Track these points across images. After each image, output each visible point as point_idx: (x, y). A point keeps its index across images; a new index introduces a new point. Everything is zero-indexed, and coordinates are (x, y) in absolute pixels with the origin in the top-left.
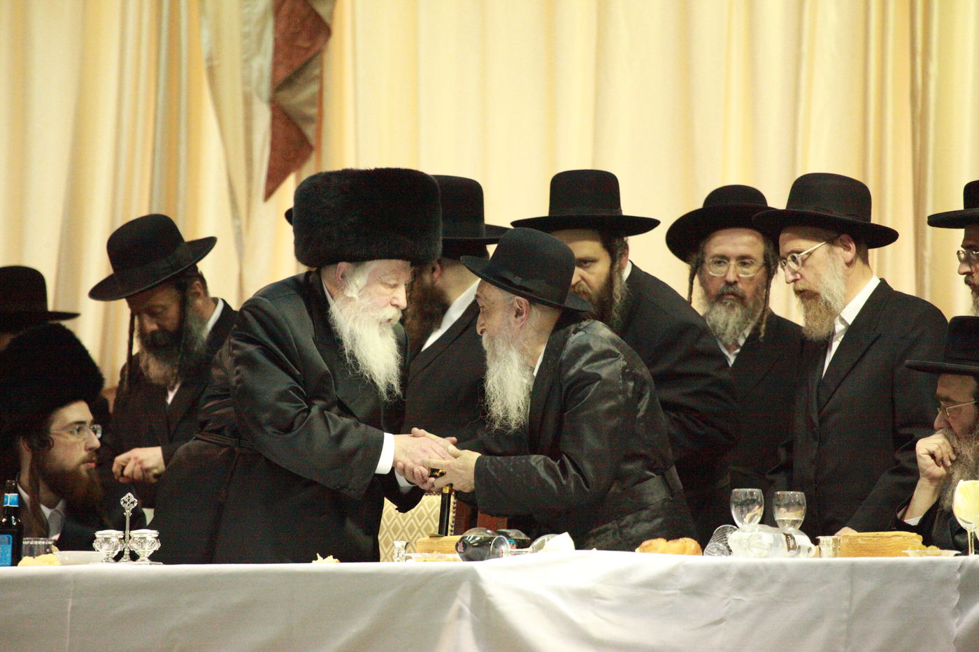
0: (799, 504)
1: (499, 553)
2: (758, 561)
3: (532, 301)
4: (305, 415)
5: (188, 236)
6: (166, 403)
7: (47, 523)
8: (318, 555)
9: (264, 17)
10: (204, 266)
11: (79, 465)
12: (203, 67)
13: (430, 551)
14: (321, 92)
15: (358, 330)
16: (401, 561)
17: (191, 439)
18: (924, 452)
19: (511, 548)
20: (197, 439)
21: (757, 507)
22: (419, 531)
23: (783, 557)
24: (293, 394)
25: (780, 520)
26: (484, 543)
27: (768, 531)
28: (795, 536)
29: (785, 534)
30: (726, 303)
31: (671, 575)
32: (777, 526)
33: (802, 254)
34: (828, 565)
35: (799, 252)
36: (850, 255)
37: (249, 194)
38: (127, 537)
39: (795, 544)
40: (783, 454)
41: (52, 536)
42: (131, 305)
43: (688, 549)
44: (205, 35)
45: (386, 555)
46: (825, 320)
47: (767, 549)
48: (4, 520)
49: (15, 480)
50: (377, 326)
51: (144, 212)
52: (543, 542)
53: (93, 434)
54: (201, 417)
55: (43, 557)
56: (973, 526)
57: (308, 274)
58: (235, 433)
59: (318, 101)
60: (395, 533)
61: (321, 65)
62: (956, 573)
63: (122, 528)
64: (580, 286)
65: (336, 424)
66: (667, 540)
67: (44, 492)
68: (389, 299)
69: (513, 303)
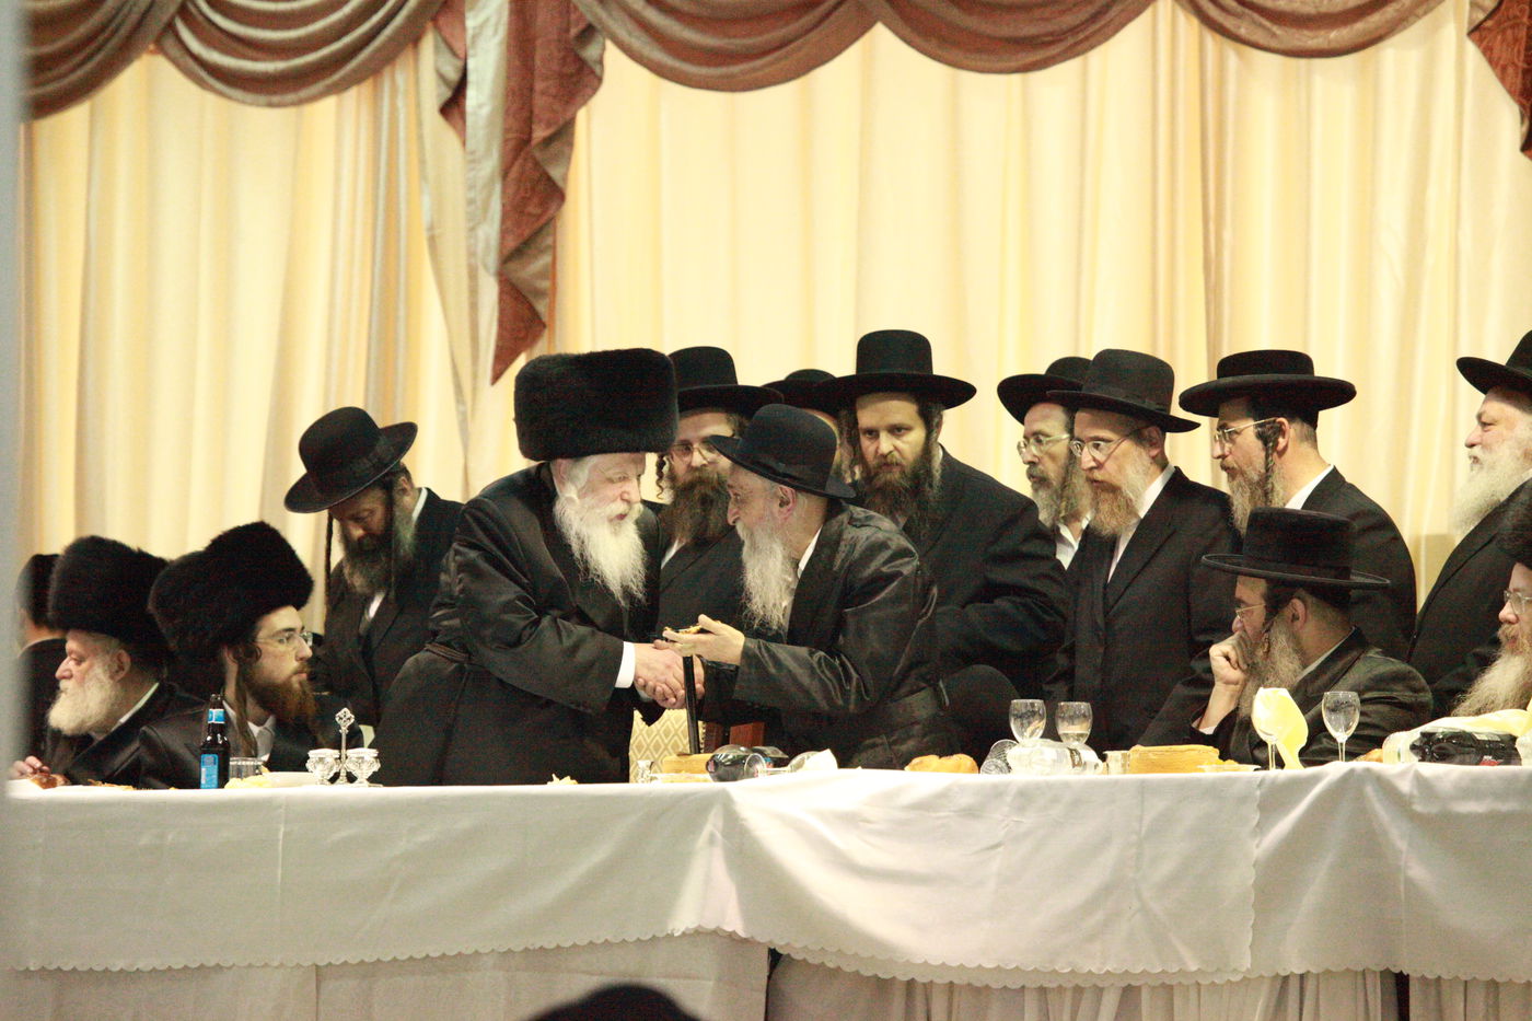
0: (1084, 716)
1: (753, 773)
2: (1040, 778)
3: (798, 489)
4: (535, 626)
7: (255, 741)
8: (554, 775)
9: (491, 181)
11: (290, 677)
12: (424, 236)
13: (678, 771)
14: (553, 264)
16: (646, 783)
17: (421, 650)
18: (1219, 656)
19: (768, 767)
20: (427, 650)
21: (1039, 719)
23: (1067, 774)
24: (521, 604)
25: (1064, 734)
26: (737, 762)
27: (1049, 746)
28: (1080, 751)
29: (1069, 749)
31: (944, 795)
32: (1060, 740)
33: (1109, 443)
34: (1116, 782)
37: (475, 376)
38: (343, 756)
39: (1080, 759)
41: (262, 756)
43: (963, 766)
44: (427, 202)
47: (1050, 766)
48: (209, 738)
49: (219, 694)
50: (607, 525)
53: (303, 642)
54: (431, 627)
55: (252, 779)
56: (1274, 738)
58: (464, 649)
59: (551, 273)
60: (639, 751)
61: (554, 235)
62: (1255, 789)
63: (337, 746)
64: (893, 456)
65: (570, 633)
66: (940, 757)
67: (252, 708)
68: (618, 493)
69: (776, 492)
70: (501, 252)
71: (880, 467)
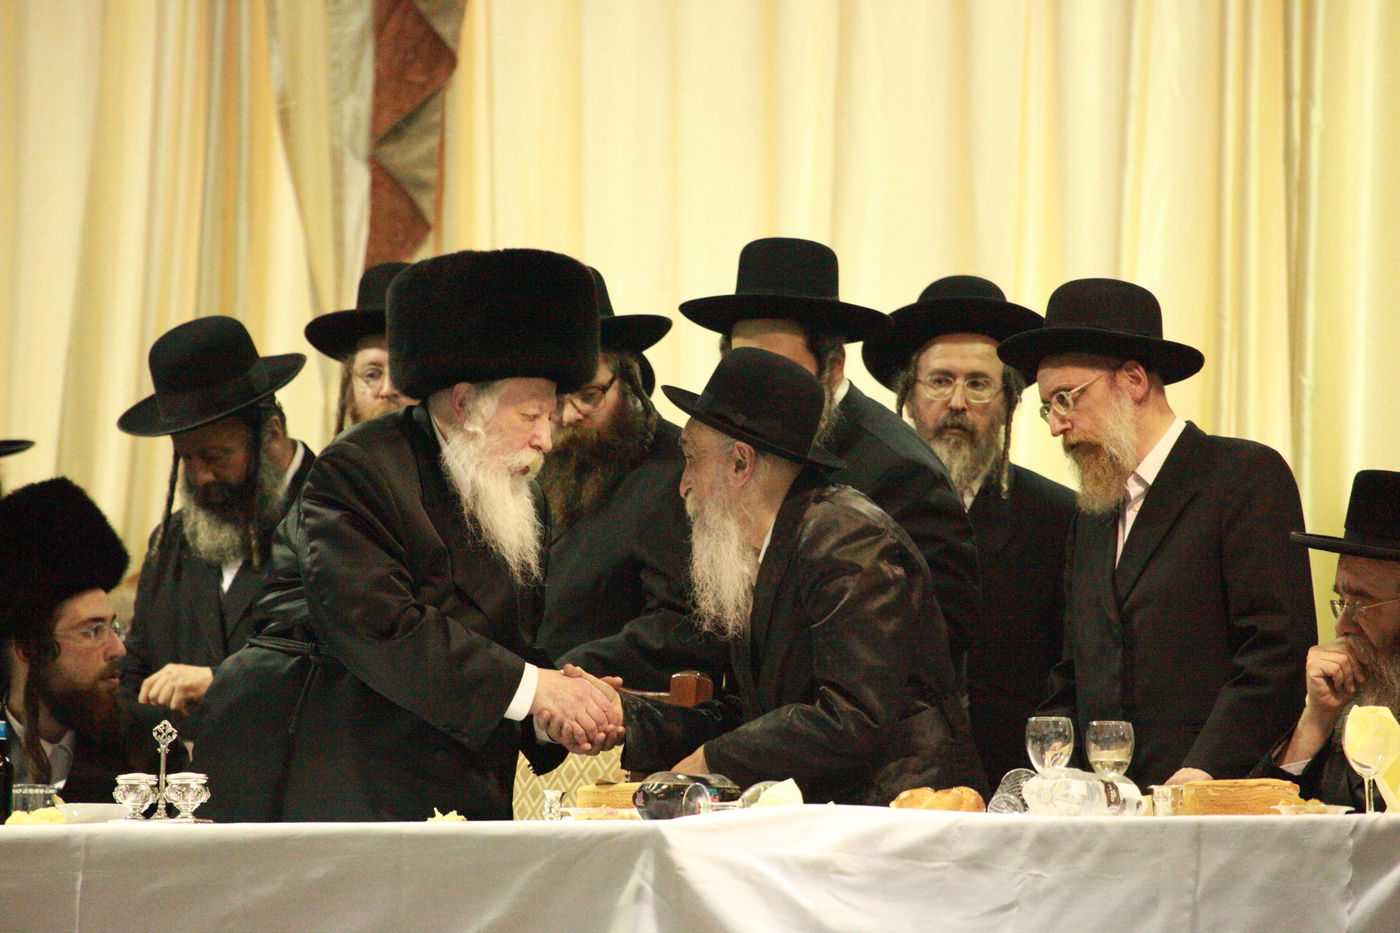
0: (1123, 739)
1: (694, 809)
2: (1065, 820)
3: (760, 448)
6: (220, 591)
7: (49, 763)
8: (435, 809)
9: (361, 38)
10: (285, 397)
11: (95, 682)
12: (274, 110)
13: (596, 805)
14: (442, 146)
15: (481, 480)
16: (555, 819)
17: (243, 646)
19: (713, 801)
20: (252, 646)
21: (1064, 743)
22: (581, 776)
23: (1103, 815)
24: (398, 582)
25: (1096, 762)
26: (673, 794)
27: (1078, 778)
28: (1117, 784)
29: (1102, 781)
30: (950, 440)
31: (940, 839)
32: (1092, 770)
33: (1072, 391)
34: (1164, 826)
35: (1068, 390)
36: (1140, 390)
38: (163, 783)
39: (1118, 796)
41: (55, 783)
43: (965, 802)
44: (277, 62)
47: (1078, 804)
50: (509, 478)
52: (758, 793)
53: (116, 636)
55: (41, 812)
56: (1373, 771)
57: (409, 409)
58: (311, 636)
59: (438, 158)
61: (443, 110)
62: (1347, 838)
63: (154, 770)
66: (936, 791)
67: (45, 721)
68: (527, 437)
69: (732, 451)
70: (374, 132)
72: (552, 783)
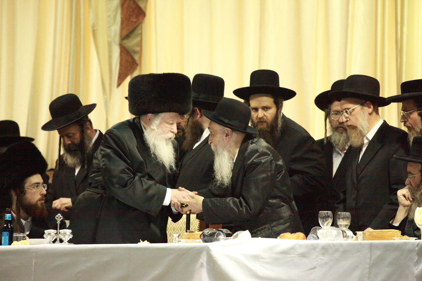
0: (348, 218)
1: (218, 239)
2: (331, 242)
3: (233, 130)
4: (133, 179)
5: (84, 103)
6: (75, 175)
7: (24, 227)
8: (140, 240)
9: (117, 8)
10: (91, 116)
11: (37, 202)
12: (91, 30)
13: (189, 238)
14: (141, 40)
15: (156, 143)
16: (176, 243)
17: (85, 191)
18: (401, 195)
19: (224, 237)
20: (88, 191)
21: (330, 219)
23: (341, 240)
24: (127, 171)
25: (340, 225)
26: (212, 235)
27: (334, 229)
28: (346, 231)
29: (342, 230)
30: (339, 131)
31: (292, 248)
32: (338, 227)
33: (350, 110)
34: (360, 244)
35: (348, 109)
36: (370, 110)
37: (111, 84)
38: (58, 233)
39: (346, 235)
40: (342, 196)
41: (26, 232)
42: (59, 133)
43: (300, 237)
44: (92, 16)
45: (170, 240)
46: (360, 138)
47: (334, 237)
49: (10, 208)
50: (165, 141)
51: (65, 93)
52: (237, 235)
53: (43, 188)
54: (89, 181)
55: (22, 241)
57: (134, 119)
58: (104, 188)
59: (140, 44)
60: (174, 231)
61: (141, 29)
62: (416, 247)
63: (56, 229)
64: (264, 119)
65: (146, 183)
66: (291, 234)
67: (22, 213)
68: (170, 129)
69: (225, 131)
70: (121, 36)
71: (258, 122)
72: (176, 232)
